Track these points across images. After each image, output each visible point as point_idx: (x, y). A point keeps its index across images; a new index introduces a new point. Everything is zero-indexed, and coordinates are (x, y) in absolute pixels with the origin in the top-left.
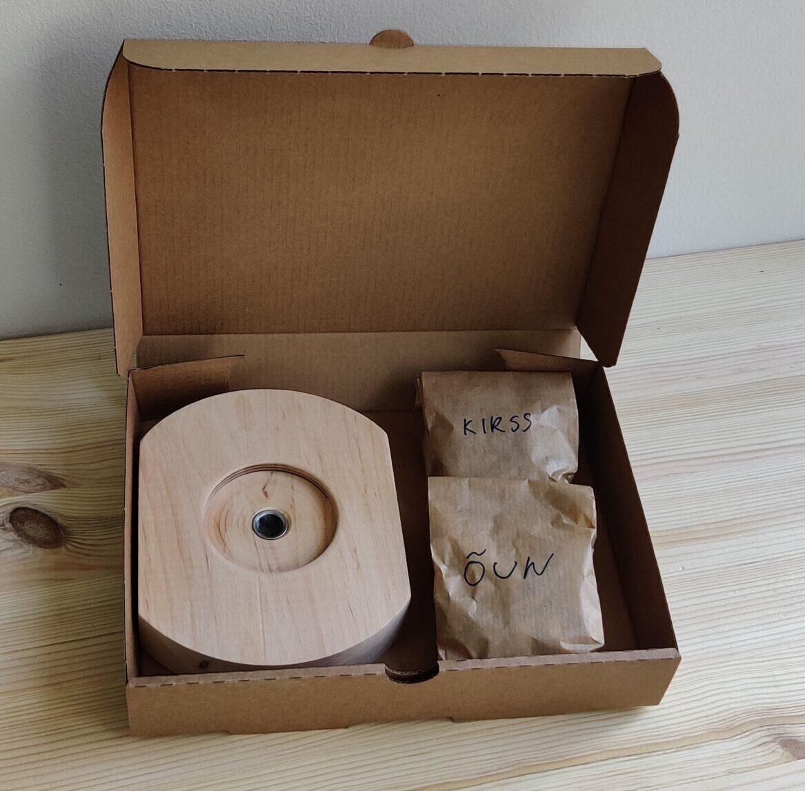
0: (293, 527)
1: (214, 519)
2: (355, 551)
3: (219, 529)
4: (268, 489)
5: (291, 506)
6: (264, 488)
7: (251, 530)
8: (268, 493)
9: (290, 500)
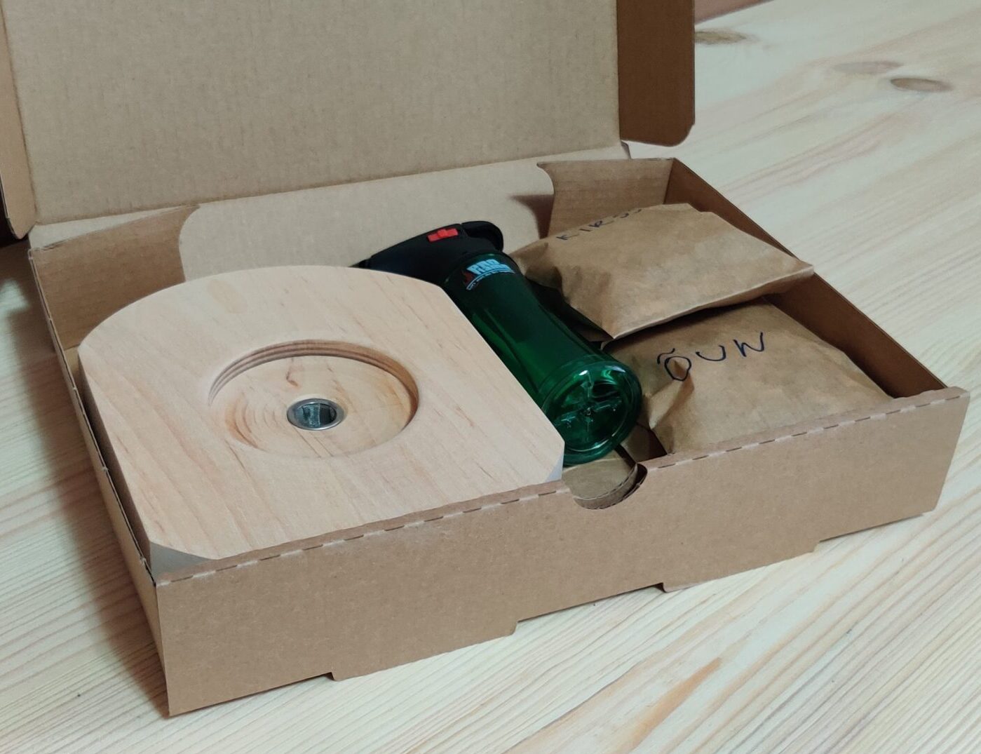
0: (350, 409)
1: (226, 421)
2: (459, 409)
3: (239, 432)
4: (294, 376)
5: (337, 389)
6: (287, 378)
7: (289, 425)
8: (295, 380)
9: (334, 384)
